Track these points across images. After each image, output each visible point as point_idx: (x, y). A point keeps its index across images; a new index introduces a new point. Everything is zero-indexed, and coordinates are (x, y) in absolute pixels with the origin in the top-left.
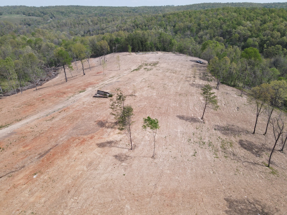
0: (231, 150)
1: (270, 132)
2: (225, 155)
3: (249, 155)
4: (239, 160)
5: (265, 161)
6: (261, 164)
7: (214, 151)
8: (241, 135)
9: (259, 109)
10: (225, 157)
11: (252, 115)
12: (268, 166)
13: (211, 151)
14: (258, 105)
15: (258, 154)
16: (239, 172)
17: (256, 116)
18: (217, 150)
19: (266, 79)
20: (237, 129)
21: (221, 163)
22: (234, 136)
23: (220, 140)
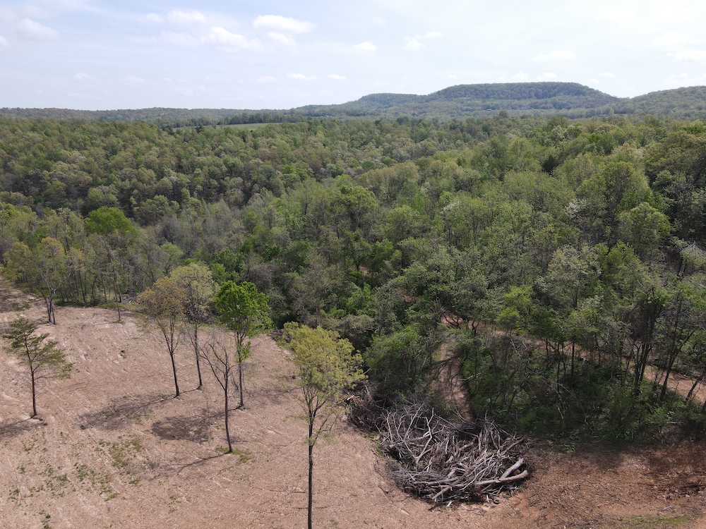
0: (141, 458)
1: (208, 377)
2: (133, 479)
3: (184, 448)
4: (169, 473)
5: (221, 444)
6: (215, 454)
7: (100, 485)
8: (151, 411)
9: (169, 336)
10: (133, 482)
11: (160, 355)
12: (230, 451)
13: (92, 489)
14: (164, 331)
15: (202, 437)
16: (179, 500)
17: (169, 355)
18: (108, 478)
19: (161, 270)
20: (138, 403)
21: (127, 504)
22: (137, 422)
23: (106, 449)
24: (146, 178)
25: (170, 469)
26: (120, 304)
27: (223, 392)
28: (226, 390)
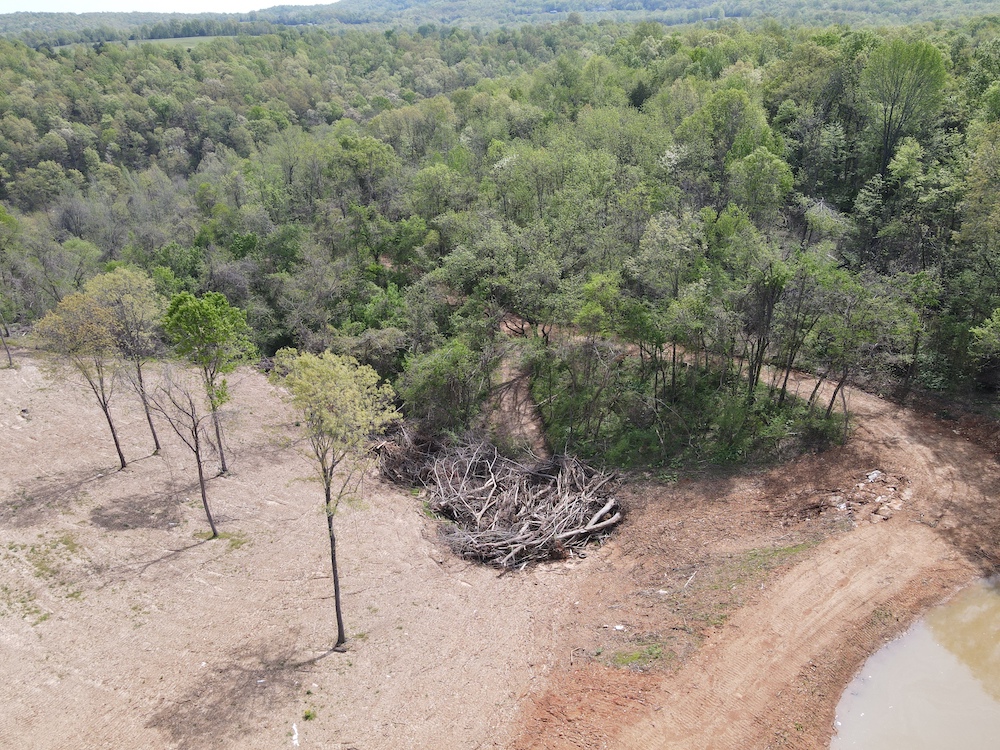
0: (79, 561)
1: (167, 436)
2: (71, 592)
3: (145, 540)
4: (126, 576)
5: (199, 527)
6: (193, 542)
7: (20, 605)
8: (85, 493)
9: (97, 383)
10: (72, 595)
11: (87, 411)
12: (215, 535)
13: (10, 612)
14: (87, 375)
15: (169, 521)
16: (146, 609)
17: (101, 410)
18: (32, 595)
19: (67, 283)
20: (62, 484)
21: (68, 626)
22: (65, 511)
23: (21, 555)
24: (20, 133)
25: (127, 571)
26: (8, 340)
27: (194, 455)
28: (197, 452)
